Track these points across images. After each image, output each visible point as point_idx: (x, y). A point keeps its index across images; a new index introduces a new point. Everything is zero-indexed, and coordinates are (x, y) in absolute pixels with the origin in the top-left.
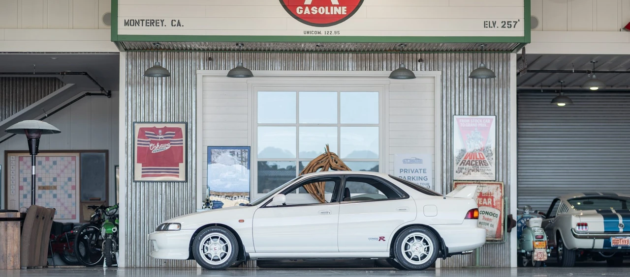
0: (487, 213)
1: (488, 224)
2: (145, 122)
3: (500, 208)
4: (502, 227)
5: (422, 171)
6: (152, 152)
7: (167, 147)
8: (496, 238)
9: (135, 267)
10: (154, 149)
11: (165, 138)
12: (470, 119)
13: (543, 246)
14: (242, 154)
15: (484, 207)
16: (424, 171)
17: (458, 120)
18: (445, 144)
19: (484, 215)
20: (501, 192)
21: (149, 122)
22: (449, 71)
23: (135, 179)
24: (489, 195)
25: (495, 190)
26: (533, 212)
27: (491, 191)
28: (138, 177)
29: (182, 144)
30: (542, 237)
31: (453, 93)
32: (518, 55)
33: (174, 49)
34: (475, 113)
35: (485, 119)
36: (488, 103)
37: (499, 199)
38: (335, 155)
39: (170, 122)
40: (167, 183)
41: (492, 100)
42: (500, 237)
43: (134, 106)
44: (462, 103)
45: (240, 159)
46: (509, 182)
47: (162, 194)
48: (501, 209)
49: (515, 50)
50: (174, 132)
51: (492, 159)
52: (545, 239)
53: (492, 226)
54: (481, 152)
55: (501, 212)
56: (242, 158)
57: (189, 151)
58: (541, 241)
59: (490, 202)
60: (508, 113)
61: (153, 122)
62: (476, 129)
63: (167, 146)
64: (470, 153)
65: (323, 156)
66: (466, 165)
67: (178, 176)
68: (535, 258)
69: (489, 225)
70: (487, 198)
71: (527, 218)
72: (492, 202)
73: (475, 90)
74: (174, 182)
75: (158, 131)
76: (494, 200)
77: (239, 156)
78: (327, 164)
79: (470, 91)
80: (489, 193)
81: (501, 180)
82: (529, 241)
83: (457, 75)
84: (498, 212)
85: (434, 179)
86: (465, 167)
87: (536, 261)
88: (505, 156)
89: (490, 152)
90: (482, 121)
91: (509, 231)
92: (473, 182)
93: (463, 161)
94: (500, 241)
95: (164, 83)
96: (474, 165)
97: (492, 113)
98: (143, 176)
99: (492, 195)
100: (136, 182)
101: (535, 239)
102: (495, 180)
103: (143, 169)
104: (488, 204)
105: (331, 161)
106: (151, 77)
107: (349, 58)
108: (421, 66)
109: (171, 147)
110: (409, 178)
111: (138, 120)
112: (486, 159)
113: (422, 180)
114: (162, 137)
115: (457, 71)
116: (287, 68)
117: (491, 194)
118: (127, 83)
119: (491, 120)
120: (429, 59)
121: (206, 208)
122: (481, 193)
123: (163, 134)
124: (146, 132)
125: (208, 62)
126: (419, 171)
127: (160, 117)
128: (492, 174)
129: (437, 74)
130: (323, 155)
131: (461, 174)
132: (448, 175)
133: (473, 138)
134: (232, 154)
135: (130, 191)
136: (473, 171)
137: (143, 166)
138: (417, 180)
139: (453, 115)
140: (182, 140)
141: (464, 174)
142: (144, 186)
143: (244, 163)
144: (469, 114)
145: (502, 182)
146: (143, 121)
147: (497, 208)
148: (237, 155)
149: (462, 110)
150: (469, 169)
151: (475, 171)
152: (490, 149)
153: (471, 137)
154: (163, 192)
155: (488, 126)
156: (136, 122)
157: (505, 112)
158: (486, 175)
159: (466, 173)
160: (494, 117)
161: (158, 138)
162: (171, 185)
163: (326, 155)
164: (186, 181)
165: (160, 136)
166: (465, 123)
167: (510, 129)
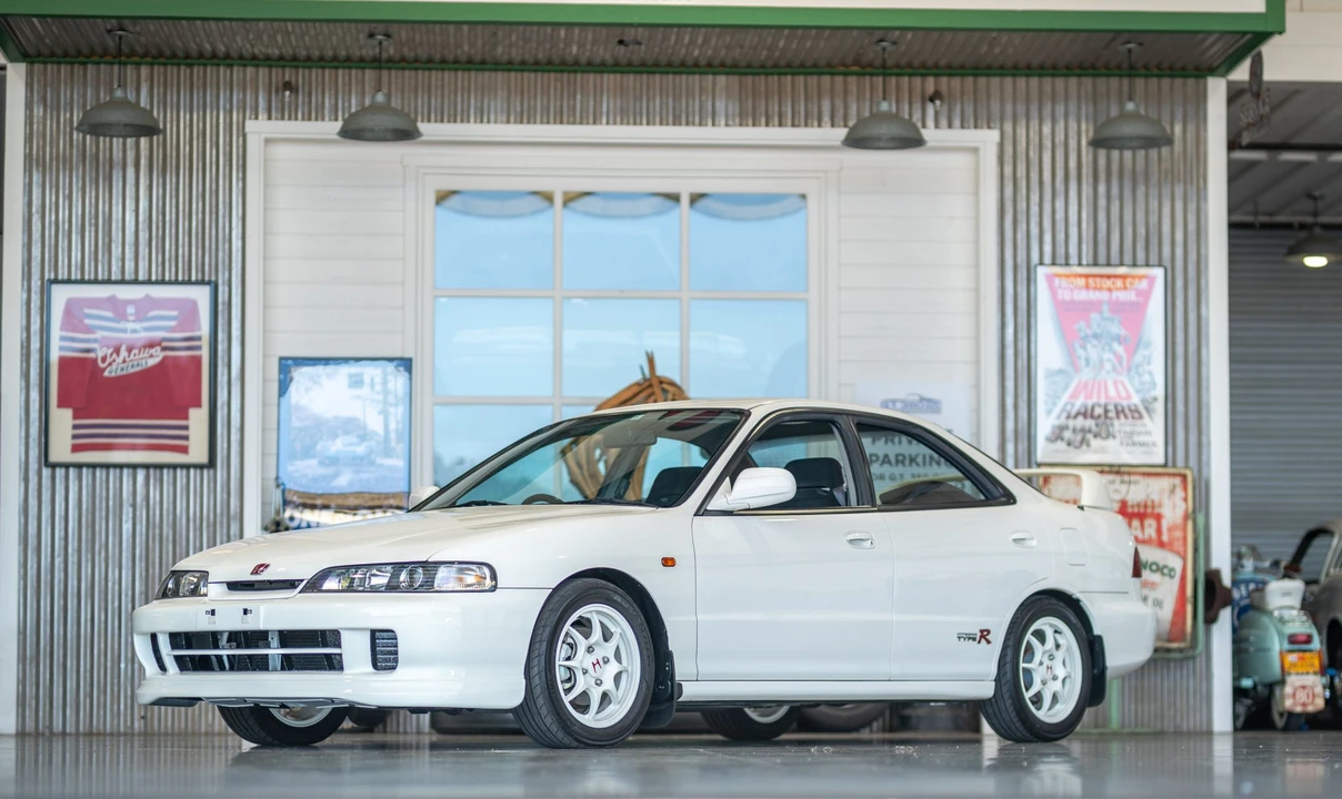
2: (82, 281)
3: (1181, 549)
4: (1189, 608)
6: (106, 374)
7: (153, 358)
8: (1170, 641)
9: (47, 731)
10: (110, 364)
11: (147, 329)
12: (1087, 276)
13: (1312, 665)
14: (385, 382)
17: (1050, 278)
18: (1010, 352)
20: (1185, 500)
21: (95, 281)
22: (1022, 132)
23: (53, 458)
24: (1149, 510)
25: (1166, 495)
26: (1267, 564)
27: (1155, 497)
28: (61, 450)
29: (199, 348)
30: (1309, 640)
31: (1035, 198)
32: (1230, 84)
33: (174, 56)
34: (1102, 259)
35: (1134, 277)
36: (1141, 230)
37: (1179, 521)
38: (672, 384)
39: (162, 282)
40: (152, 471)
41: (1154, 219)
42: (1181, 636)
43: (50, 232)
44: (1060, 227)
45: (380, 397)
46: (1204, 467)
47: (134, 506)
48: (1185, 552)
49: (1223, 68)
50: (175, 313)
51: (1155, 398)
52: (1316, 644)
53: (1158, 603)
54: (1120, 378)
55: (1185, 560)
56: (386, 392)
57: (222, 370)
58: (1304, 651)
59: (1150, 531)
60: (1203, 259)
61: (109, 281)
62: (1105, 308)
63: (151, 356)
64: (1087, 382)
65: (636, 389)
66: (1075, 417)
67: (184, 450)
68: (1288, 703)
69: (1150, 601)
70: (1142, 516)
71: (1247, 582)
72: (1159, 531)
73: (1102, 188)
74: (174, 467)
75: (125, 310)
76: (1165, 524)
77: (378, 388)
79: (1087, 190)
80: (1149, 503)
81: (1180, 463)
82: (1266, 650)
83: (1047, 143)
84: (1175, 562)
86: (1071, 423)
87: (1291, 715)
88: (1192, 392)
89: (1147, 378)
90: (1124, 283)
91: (1211, 619)
93: (1066, 405)
94: (1181, 650)
95: (143, 162)
96: (1099, 417)
97: (1154, 258)
98: (76, 449)
99: (1157, 510)
100: (54, 466)
101: (1286, 646)
102: (1162, 462)
103: (75, 427)
104: (1146, 536)
106: (105, 136)
107: (718, 87)
108: (937, 114)
109: (165, 358)
110: (901, 458)
111: (62, 274)
112: (1136, 399)
114: (137, 326)
115: (1047, 130)
116: (526, 117)
117: (1153, 507)
118: (28, 157)
119: (1152, 280)
120: (962, 93)
122: (1124, 504)
123: (140, 317)
124: (87, 311)
125: (283, 96)
127: (129, 266)
128: (1154, 444)
129: (988, 138)
130: (638, 384)
131: (1061, 445)
132: (1020, 447)
133: (1096, 336)
134: (356, 382)
135: (36, 494)
136: (1095, 436)
137: (75, 417)
138: (924, 464)
139: (1036, 266)
140: (199, 339)
141: (1069, 444)
142: (80, 478)
143: (392, 410)
144: (1084, 262)
145: (1187, 467)
146: (79, 277)
147: (1172, 550)
148: (372, 385)
149: (1061, 251)
150: (1084, 431)
151: (1104, 435)
152: (1146, 367)
153: (1088, 332)
154: (139, 499)
155: (1141, 300)
156: (56, 281)
157: (1192, 257)
158: (1134, 449)
159: (1077, 444)
160: (1159, 273)
161: (125, 331)
162: (165, 478)
163: (644, 386)
164: (212, 464)
165: (130, 326)
166: (1072, 290)
167: (1208, 308)
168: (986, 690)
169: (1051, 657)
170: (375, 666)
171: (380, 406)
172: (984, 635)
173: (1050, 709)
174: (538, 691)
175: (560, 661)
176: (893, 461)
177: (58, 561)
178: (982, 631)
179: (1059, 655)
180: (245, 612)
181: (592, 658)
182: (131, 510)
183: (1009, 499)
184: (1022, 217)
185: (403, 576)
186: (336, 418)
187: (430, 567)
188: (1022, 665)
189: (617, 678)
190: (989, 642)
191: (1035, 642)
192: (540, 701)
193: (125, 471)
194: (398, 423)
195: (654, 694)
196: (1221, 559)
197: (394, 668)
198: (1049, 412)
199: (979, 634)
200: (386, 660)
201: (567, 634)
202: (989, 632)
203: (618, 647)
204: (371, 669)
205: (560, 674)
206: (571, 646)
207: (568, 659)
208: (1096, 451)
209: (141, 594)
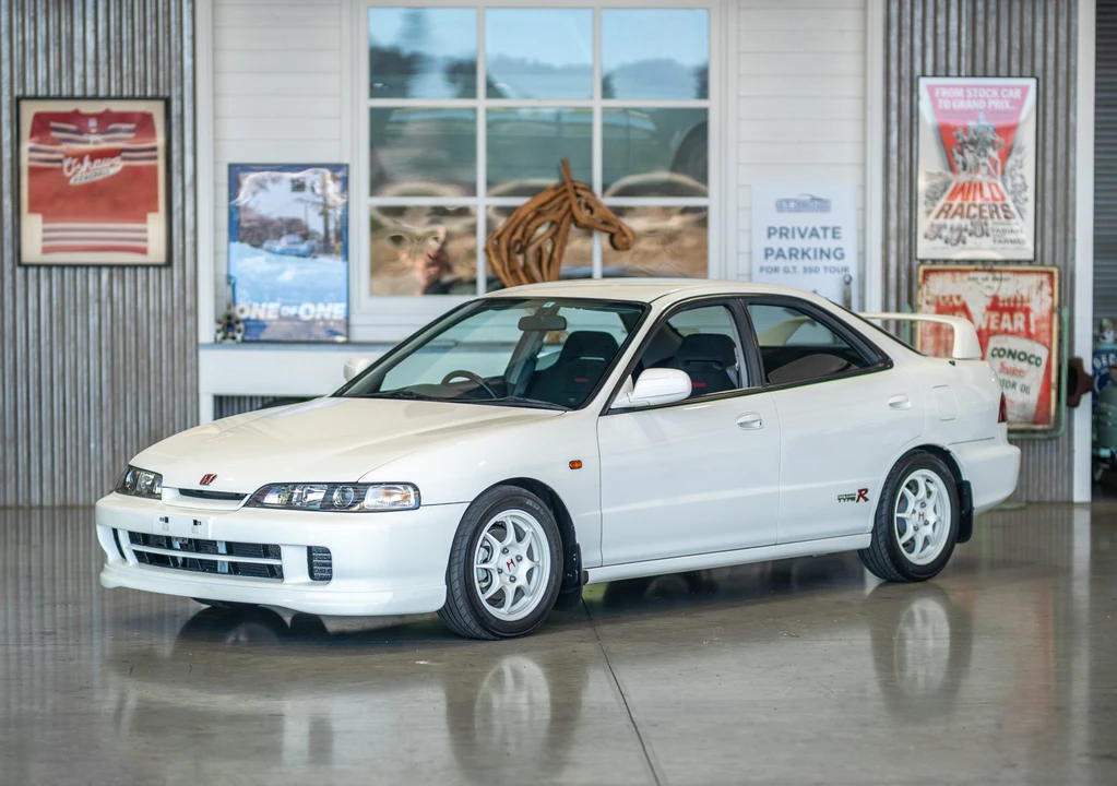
0: (1012, 354)
1: (1014, 385)
2: (48, 98)
3: (1047, 340)
4: (1053, 394)
5: (829, 233)
6: (72, 182)
7: (114, 167)
8: (1035, 423)
9: (26, 505)
10: (75, 173)
11: (107, 141)
12: (965, 87)
14: (324, 187)
15: (1003, 338)
16: (834, 232)
17: (931, 89)
18: (894, 158)
19: (1005, 359)
20: (1052, 295)
21: (60, 98)
23: (25, 260)
25: (1034, 290)
27: (1024, 293)
28: (33, 252)
29: (155, 158)
31: (918, 14)
34: (979, 70)
35: (1008, 87)
36: (1016, 44)
37: (1046, 314)
38: (586, 189)
39: (121, 98)
40: (115, 271)
41: (1027, 32)
42: (1046, 420)
43: (17, 52)
44: (942, 41)
45: (320, 201)
46: (1070, 263)
47: (99, 301)
48: (1051, 343)
50: (133, 126)
51: (1026, 200)
53: (1025, 389)
54: (993, 181)
55: (1050, 350)
56: (325, 196)
57: (176, 179)
59: (1019, 323)
60: (1072, 70)
61: (72, 98)
62: (981, 116)
63: (112, 166)
64: (964, 185)
65: (553, 193)
66: (952, 217)
67: (143, 251)
69: (1018, 387)
70: (1012, 311)
71: (1107, 353)
72: (1027, 323)
73: (980, 5)
74: (135, 267)
75: (87, 123)
76: (1032, 317)
77: (318, 191)
78: (565, 215)
79: (966, 7)
80: (1019, 298)
81: (1048, 260)
84: (1042, 352)
85: (862, 255)
86: (949, 222)
88: (1060, 192)
89: (1018, 180)
90: (999, 93)
91: (1073, 403)
92: (973, 267)
93: (945, 205)
94: (1044, 431)
96: (974, 216)
97: (1027, 69)
98: (46, 250)
99: (1025, 305)
100: (27, 266)
102: (1031, 257)
103: (45, 231)
104: (1016, 328)
105: (575, 208)
109: (126, 169)
110: (794, 252)
111: (30, 91)
112: (1009, 200)
113: (828, 257)
114: (98, 138)
117: (1022, 301)
119: (1025, 90)
121: (224, 338)
122: (995, 299)
123: (102, 130)
124: (53, 124)
126: (821, 233)
127: (90, 82)
128: (1025, 241)
130: (554, 189)
131: (939, 243)
132: (902, 245)
133: (973, 143)
134: (299, 186)
135: (11, 291)
136: (970, 234)
137: (44, 222)
138: (815, 257)
139: (918, 77)
140: (154, 149)
141: (946, 242)
142: (50, 276)
143: (331, 211)
144: (963, 73)
145: (1054, 265)
146: (45, 93)
147: (1038, 342)
148: (313, 189)
149: (942, 62)
150: (961, 230)
151: (979, 233)
152: (1018, 171)
153: (966, 138)
154: (104, 295)
155: (1014, 108)
156: (25, 98)
157: (1063, 67)
158: (1007, 245)
159: (954, 242)
160: (1032, 83)
161: (87, 142)
162: (127, 276)
163: (561, 189)
164: (169, 263)
165: (93, 138)
166: (951, 100)
167: (1075, 115)
168: (865, 541)
169: (923, 505)
170: (312, 575)
171: (321, 208)
172: (863, 493)
173: (922, 550)
174: (458, 593)
175: (477, 566)
176: (787, 254)
177: (32, 351)
178: (860, 491)
179: (930, 503)
180: (195, 522)
181: (507, 558)
182: (96, 305)
183: (887, 363)
184: (906, 32)
185: (336, 495)
186: (280, 219)
187: (360, 488)
188: (897, 515)
189: (529, 574)
190: (866, 500)
191: (909, 493)
192: (460, 603)
193: (91, 270)
194: (337, 223)
195: (563, 580)
196: (1083, 349)
197: (329, 579)
198: (929, 213)
199: (858, 494)
200: (321, 571)
201: (485, 539)
202: (866, 490)
203: (530, 546)
204: (309, 580)
205: (477, 575)
206: (487, 549)
207: (485, 561)
208: (971, 249)
209: (107, 381)
